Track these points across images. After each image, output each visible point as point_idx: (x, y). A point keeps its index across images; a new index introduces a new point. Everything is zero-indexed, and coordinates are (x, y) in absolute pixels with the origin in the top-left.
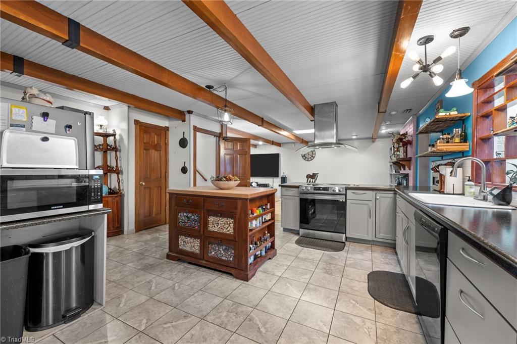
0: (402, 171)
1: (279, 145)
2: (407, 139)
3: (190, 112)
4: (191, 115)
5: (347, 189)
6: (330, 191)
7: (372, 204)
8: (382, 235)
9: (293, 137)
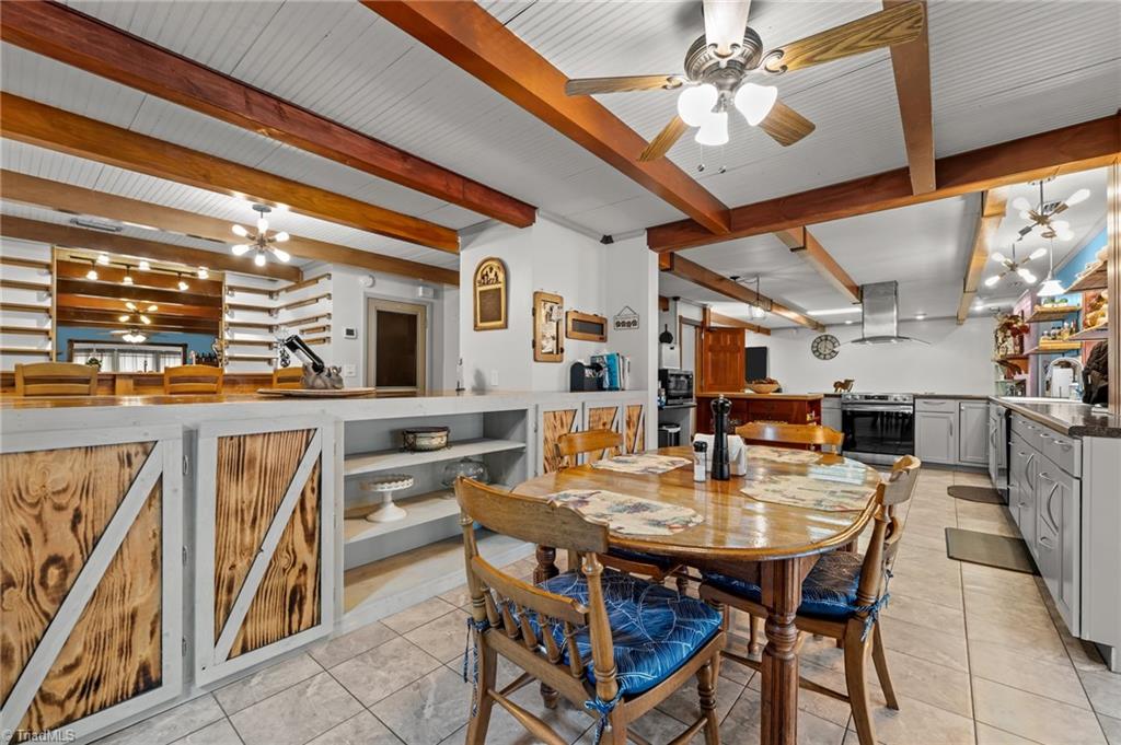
0: (1018, 377)
1: (767, 331)
2: (1020, 324)
3: (676, 299)
4: (678, 302)
5: (916, 397)
6: (891, 400)
7: (953, 418)
8: (969, 458)
9: (803, 322)
